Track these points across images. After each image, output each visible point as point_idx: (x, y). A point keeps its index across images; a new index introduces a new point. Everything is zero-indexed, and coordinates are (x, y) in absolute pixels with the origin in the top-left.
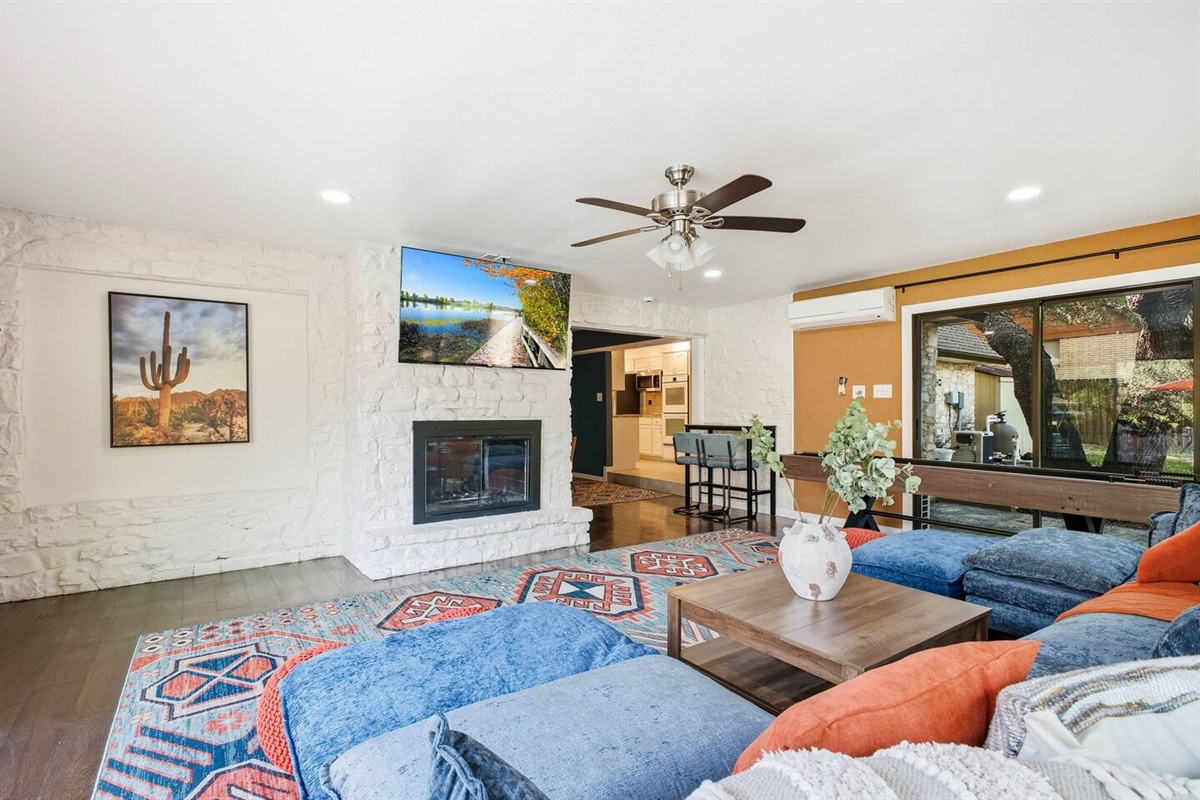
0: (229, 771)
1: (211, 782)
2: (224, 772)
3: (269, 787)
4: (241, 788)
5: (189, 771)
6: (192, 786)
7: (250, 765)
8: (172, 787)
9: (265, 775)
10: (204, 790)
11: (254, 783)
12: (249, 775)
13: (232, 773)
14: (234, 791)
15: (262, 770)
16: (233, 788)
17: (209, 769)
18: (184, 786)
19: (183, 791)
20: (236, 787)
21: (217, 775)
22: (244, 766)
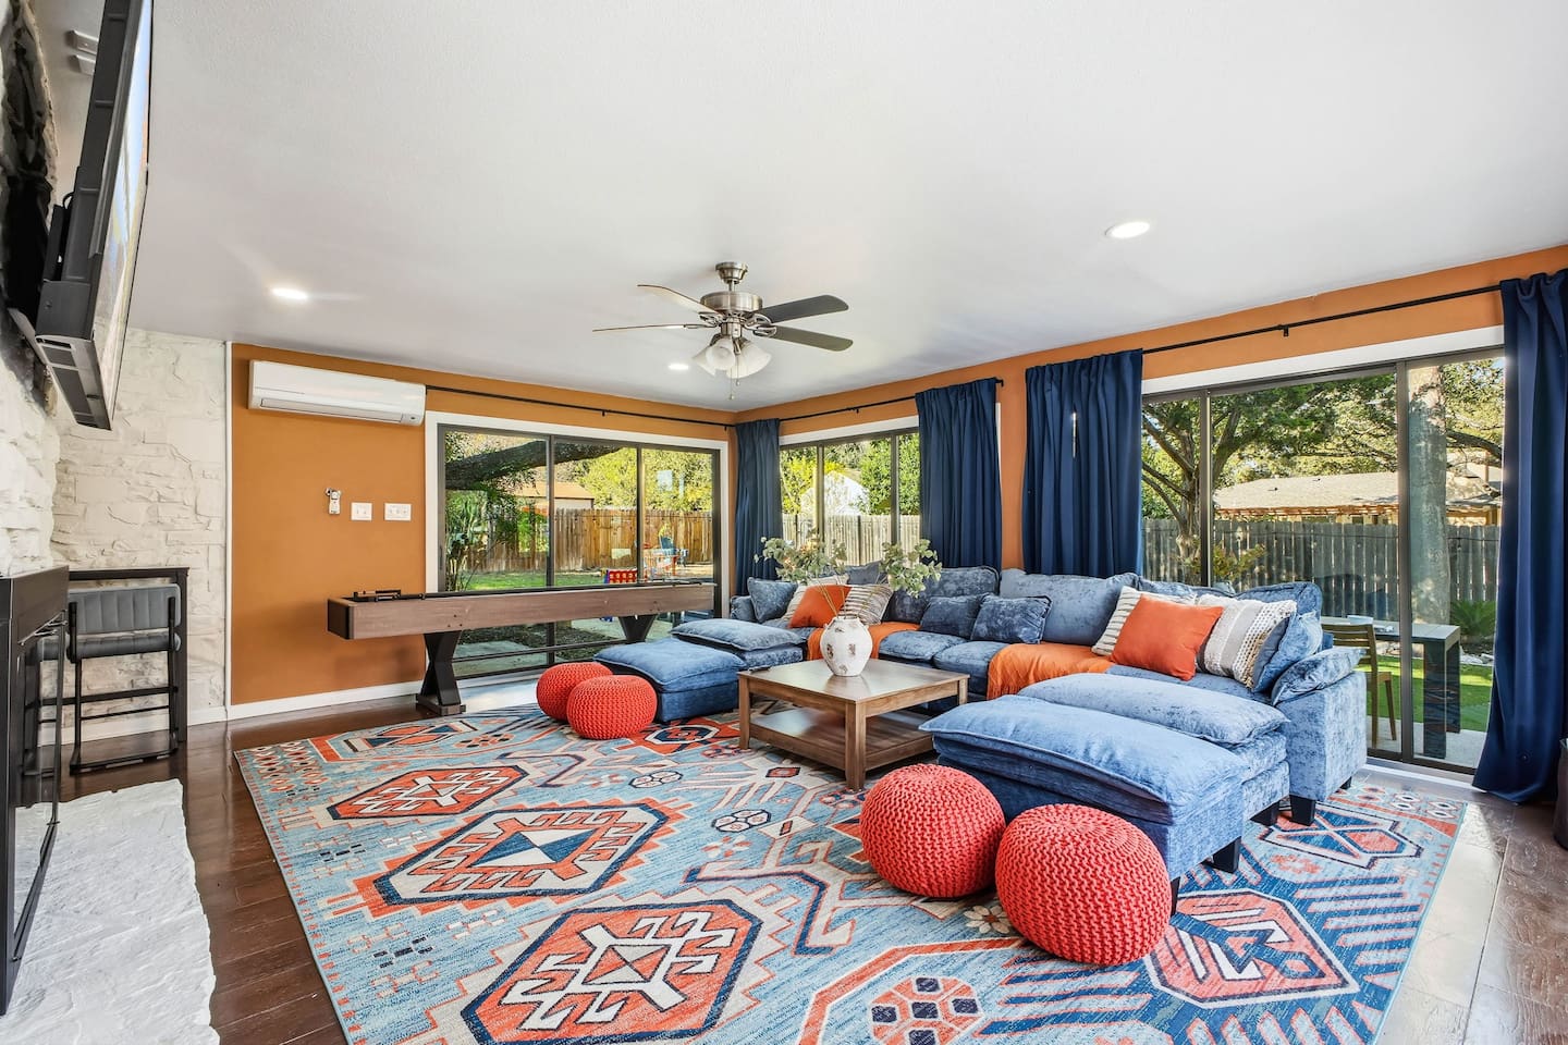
0: (1187, 995)
1: (1213, 999)
2: (1194, 998)
3: (1172, 953)
4: (1194, 970)
5: (1224, 1032)
6: (1234, 1011)
7: (1164, 983)
8: (1254, 1027)
9: (1163, 964)
10: (1225, 998)
11: (1179, 966)
12: (1175, 976)
13: (1187, 990)
14: (1201, 972)
15: (1160, 971)
16: (1200, 976)
17: (1203, 1015)
18: (1242, 1017)
19: (1246, 1012)
20: (1196, 975)
21: (1202, 1001)
22: (1170, 987)
